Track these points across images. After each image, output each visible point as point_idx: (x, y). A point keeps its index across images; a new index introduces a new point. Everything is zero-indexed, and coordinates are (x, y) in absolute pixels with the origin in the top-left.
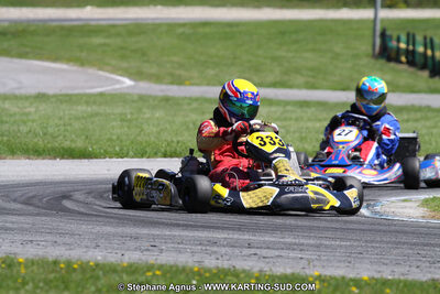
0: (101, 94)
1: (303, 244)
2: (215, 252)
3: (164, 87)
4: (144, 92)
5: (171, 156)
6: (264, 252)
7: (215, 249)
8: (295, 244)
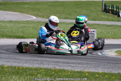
1: (83, 63)
4: (39, 20)
6: (72, 65)
7: (59, 64)
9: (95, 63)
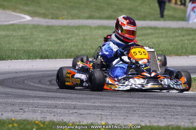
0: (13, 25)
1: (104, 107)
2: (55, 112)
3: (47, 20)
4: (36, 23)
5: (44, 58)
6: (81, 111)
7: (54, 110)
8: (100, 106)
9: (128, 107)
